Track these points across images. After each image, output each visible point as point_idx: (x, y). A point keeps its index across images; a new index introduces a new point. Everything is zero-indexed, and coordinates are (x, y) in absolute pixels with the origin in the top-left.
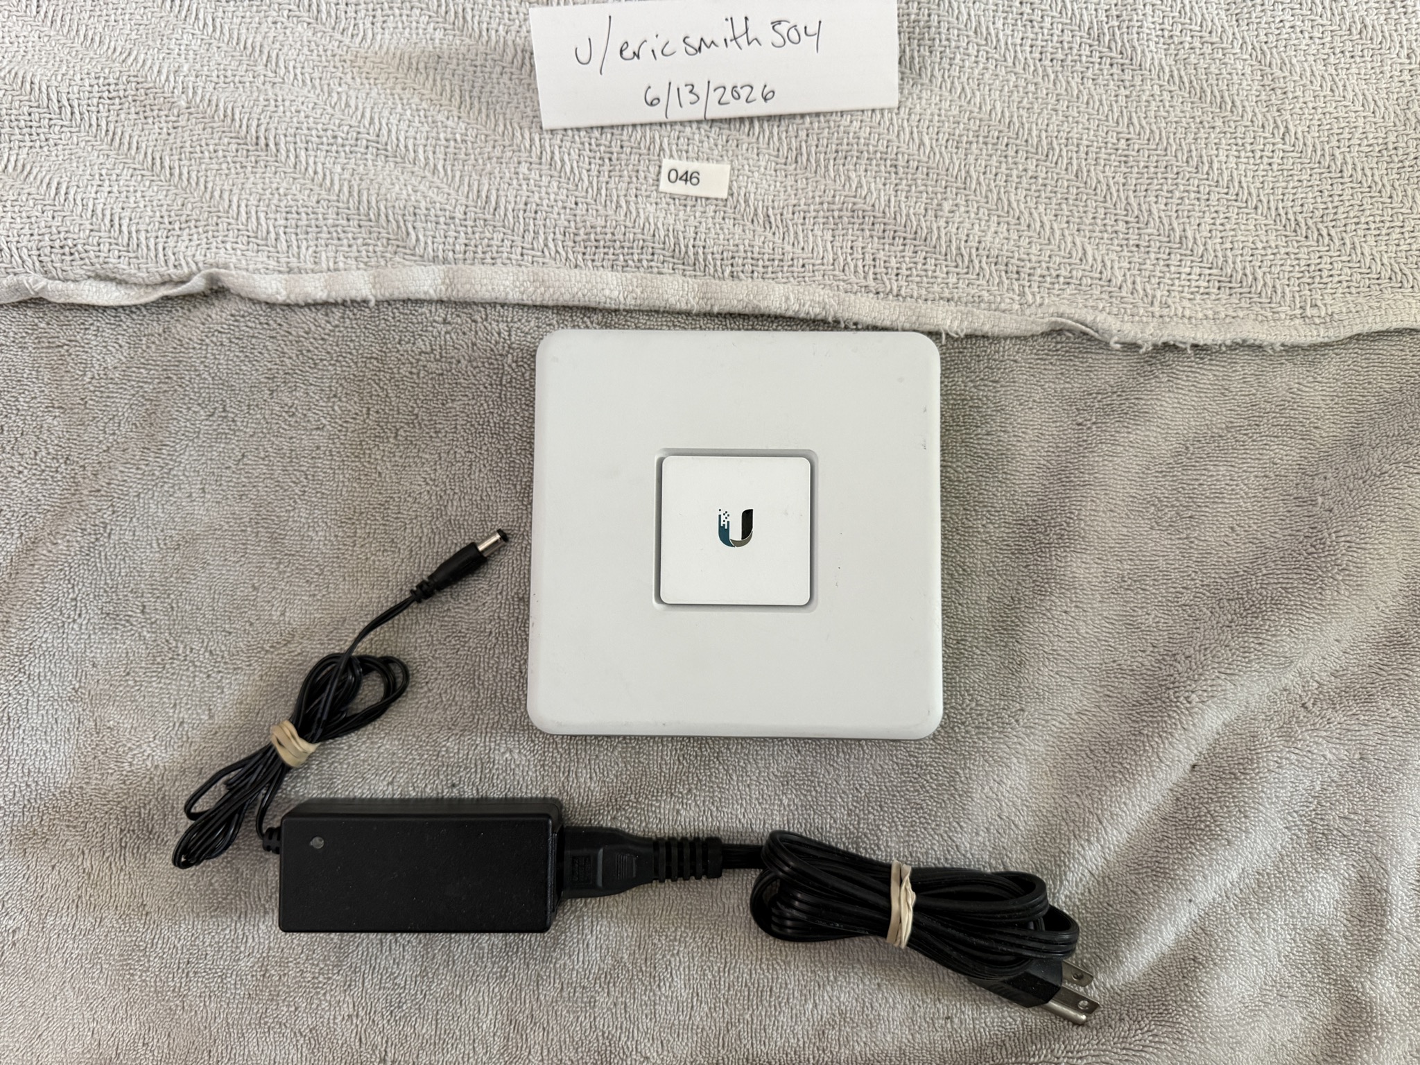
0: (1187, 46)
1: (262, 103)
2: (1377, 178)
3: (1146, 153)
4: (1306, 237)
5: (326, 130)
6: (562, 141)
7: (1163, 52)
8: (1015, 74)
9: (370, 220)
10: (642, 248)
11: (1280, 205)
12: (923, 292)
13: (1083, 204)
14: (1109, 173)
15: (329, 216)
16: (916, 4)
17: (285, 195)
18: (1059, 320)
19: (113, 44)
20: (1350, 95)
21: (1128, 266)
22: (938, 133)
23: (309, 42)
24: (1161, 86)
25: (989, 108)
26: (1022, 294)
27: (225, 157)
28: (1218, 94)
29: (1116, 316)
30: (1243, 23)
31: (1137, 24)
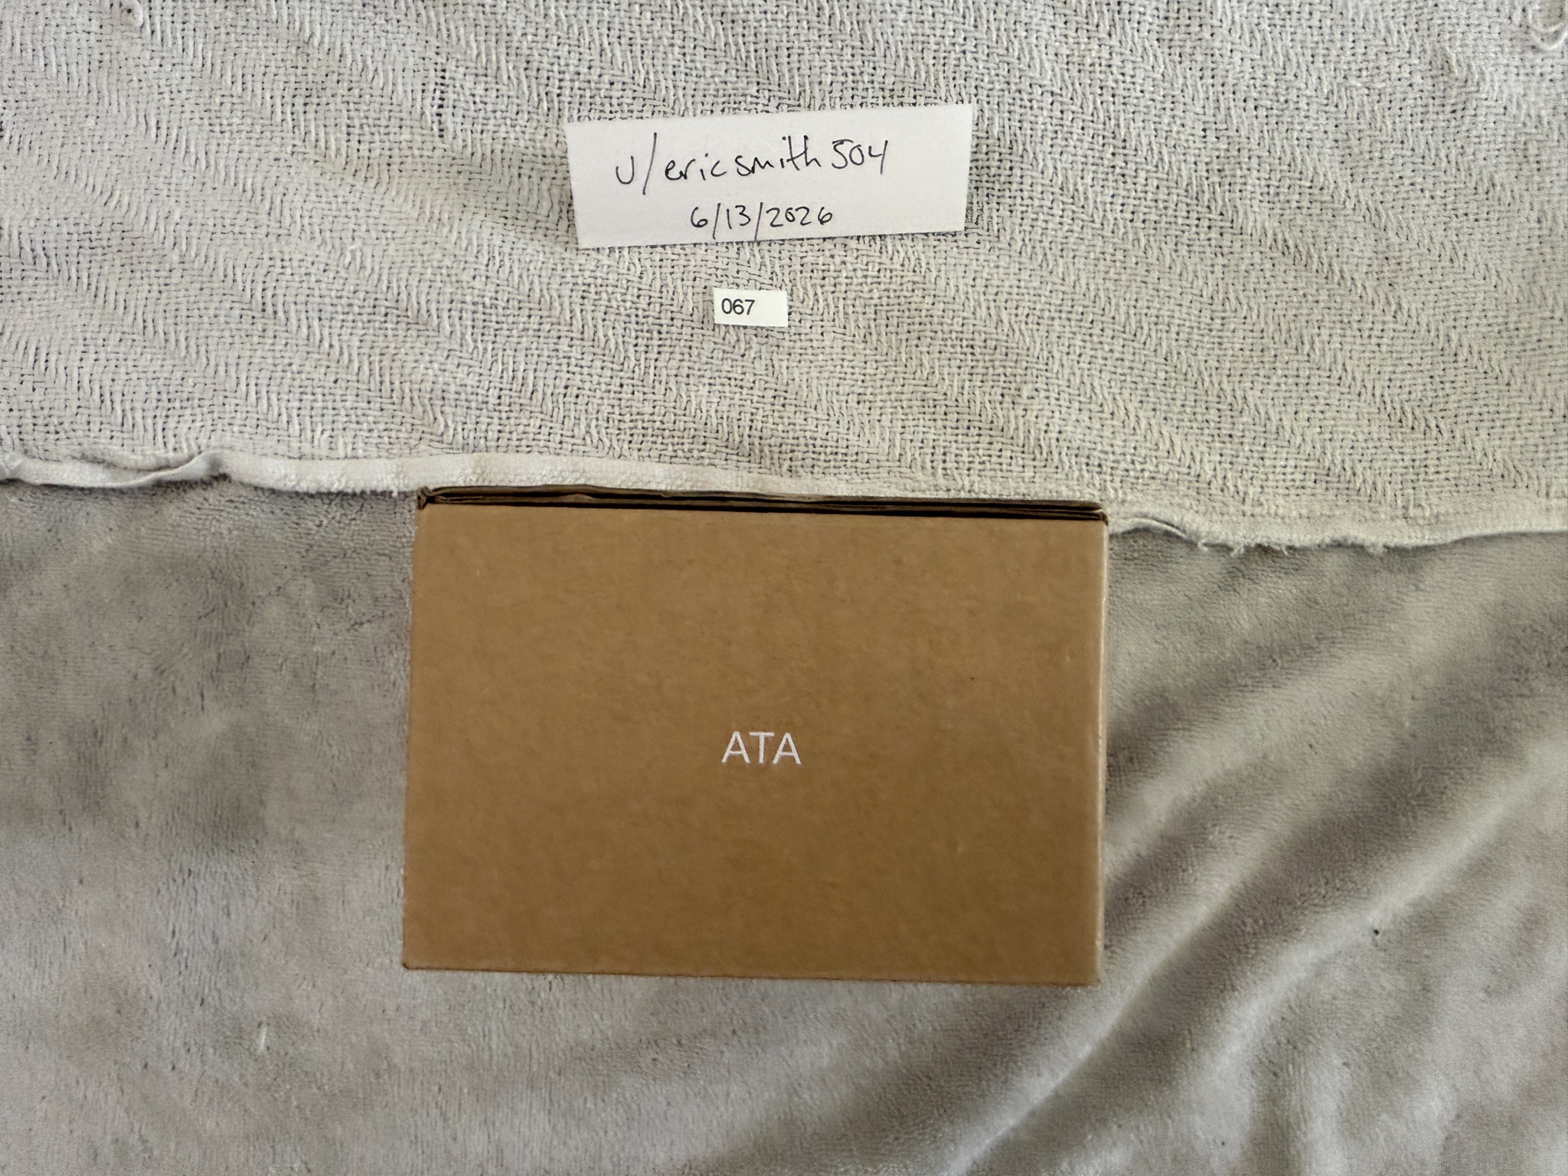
1: (266, 260)
2: (1494, 363)
3: (1242, 334)
4: (1413, 429)
5: (340, 297)
6: (606, 313)
7: (1267, 212)
8: (1103, 237)
9: (393, 404)
10: (694, 437)
11: (1386, 392)
12: (998, 486)
13: (1172, 390)
14: (1201, 356)
15: (348, 398)
16: (997, 156)
17: (299, 373)
18: (1144, 521)
19: (91, 182)
20: (1471, 266)
21: (1218, 458)
22: (1017, 308)
23: (317, 185)
24: (1262, 253)
25: (1073, 278)
26: (1104, 489)
27: (227, 323)
28: (1325, 261)
29: (1205, 514)
30: (1359, 179)
31: (1240, 180)
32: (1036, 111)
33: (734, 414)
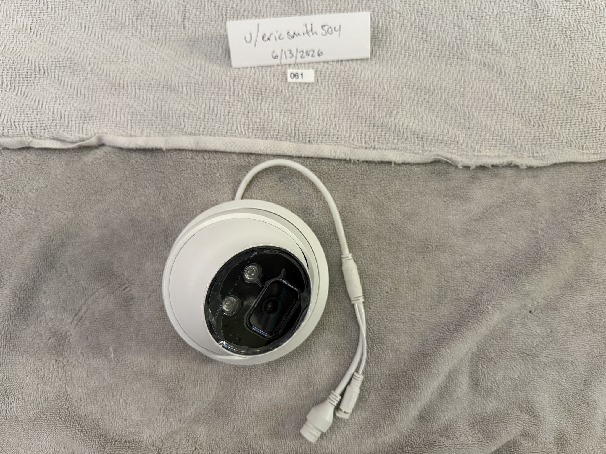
0: (487, 51)
1: (121, 69)
2: (561, 104)
3: (470, 93)
4: (534, 126)
5: (147, 81)
6: (242, 87)
7: (477, 53)
8: (420, 62)
9: (165, 118)
10: (275, 130)
11: (523, 113)
12: (384, 146)
13: (446, 113)
14: (457, 100)
15: (149, 116)
16: (381, 34)
17: (132, 107)
18: (438, 157)
19: (61, 45)
20: (550, 71)
21: (465, 136)
22: (390, 84)
23: (140, 45)
24: (476, 67)
26: (423, 147)
27: (106, 91)
28: (499, 68)
29: (460, 156)
30: (509, 42)
31: (467, 43)
32: (394, 19)
33: (289, 122)
